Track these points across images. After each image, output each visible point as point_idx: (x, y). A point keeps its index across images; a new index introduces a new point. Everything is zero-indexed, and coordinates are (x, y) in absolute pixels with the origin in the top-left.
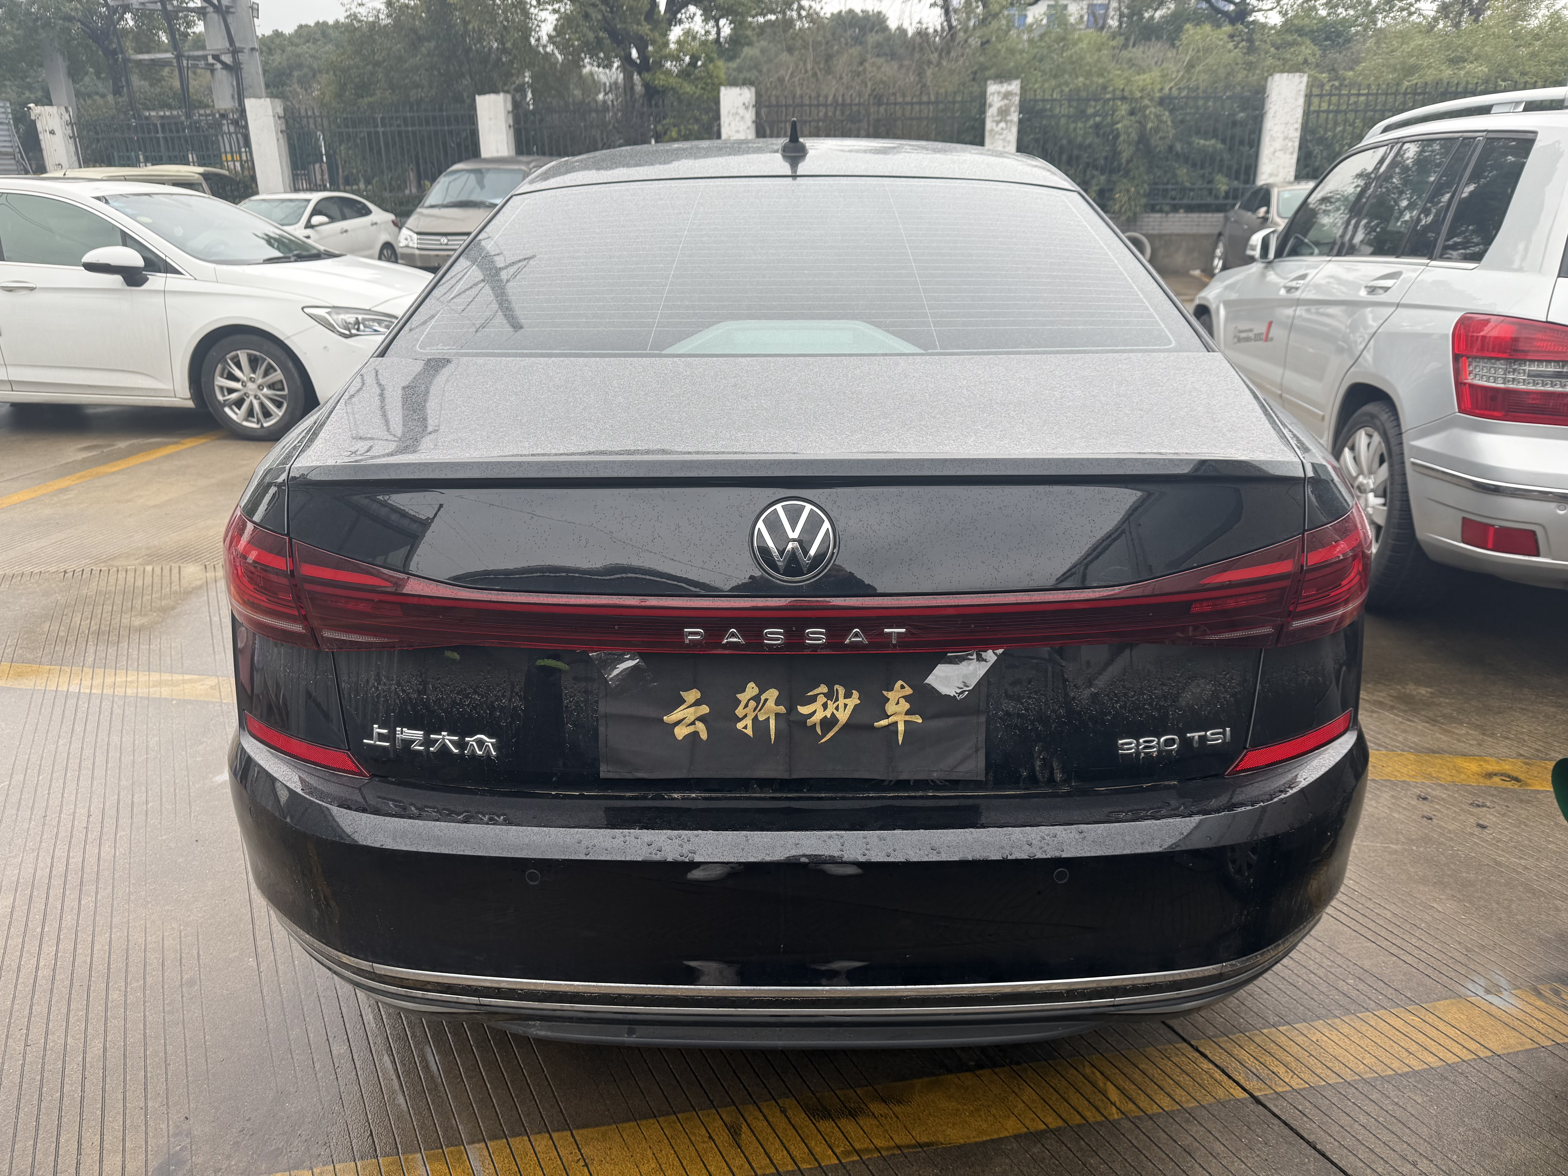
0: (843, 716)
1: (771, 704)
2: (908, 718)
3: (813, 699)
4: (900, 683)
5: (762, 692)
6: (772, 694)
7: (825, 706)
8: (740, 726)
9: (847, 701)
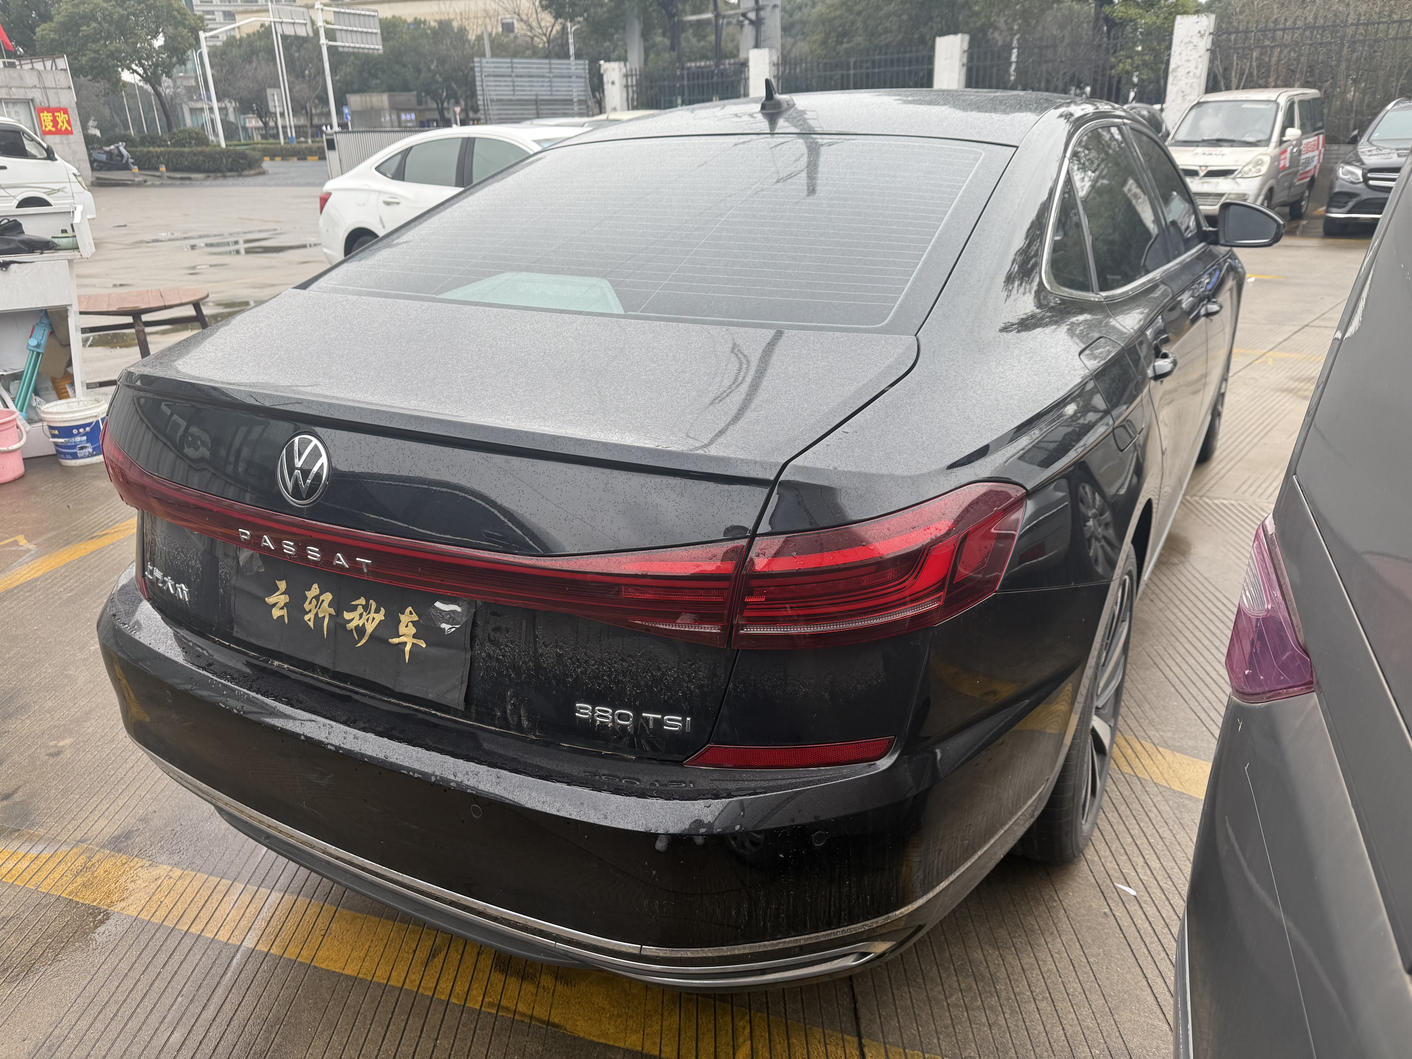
0: (370, 628)
1: (325, 604)
2: (415, 641)
3: (354, 608)
4: (410, 609)
5: (321, 593)
6: (328, 597)
7: (361, 615)
8: (306, 618)
9: (376, 615)
